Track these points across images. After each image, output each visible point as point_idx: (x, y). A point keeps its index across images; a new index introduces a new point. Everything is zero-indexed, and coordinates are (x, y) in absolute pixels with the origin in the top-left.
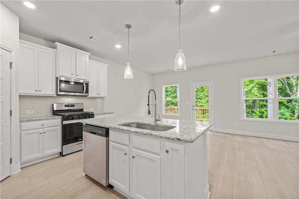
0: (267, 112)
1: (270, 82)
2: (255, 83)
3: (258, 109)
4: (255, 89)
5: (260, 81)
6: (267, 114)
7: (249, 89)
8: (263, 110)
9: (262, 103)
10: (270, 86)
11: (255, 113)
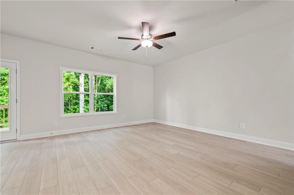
0: (79, 109)
1: (81, 83)
2: (71, 82)
3: (72, 106)
4: (71, 87)
5: (75, 81)
6: (79, 110)
7: (65, 86)
8: (76, 107)
9: (75, 101)
10: (81, 86)
11: (70, 110)
